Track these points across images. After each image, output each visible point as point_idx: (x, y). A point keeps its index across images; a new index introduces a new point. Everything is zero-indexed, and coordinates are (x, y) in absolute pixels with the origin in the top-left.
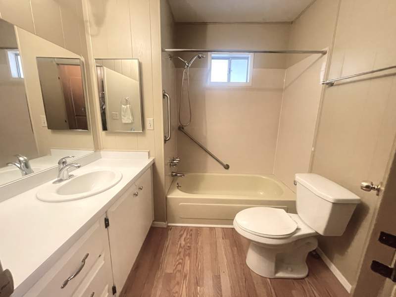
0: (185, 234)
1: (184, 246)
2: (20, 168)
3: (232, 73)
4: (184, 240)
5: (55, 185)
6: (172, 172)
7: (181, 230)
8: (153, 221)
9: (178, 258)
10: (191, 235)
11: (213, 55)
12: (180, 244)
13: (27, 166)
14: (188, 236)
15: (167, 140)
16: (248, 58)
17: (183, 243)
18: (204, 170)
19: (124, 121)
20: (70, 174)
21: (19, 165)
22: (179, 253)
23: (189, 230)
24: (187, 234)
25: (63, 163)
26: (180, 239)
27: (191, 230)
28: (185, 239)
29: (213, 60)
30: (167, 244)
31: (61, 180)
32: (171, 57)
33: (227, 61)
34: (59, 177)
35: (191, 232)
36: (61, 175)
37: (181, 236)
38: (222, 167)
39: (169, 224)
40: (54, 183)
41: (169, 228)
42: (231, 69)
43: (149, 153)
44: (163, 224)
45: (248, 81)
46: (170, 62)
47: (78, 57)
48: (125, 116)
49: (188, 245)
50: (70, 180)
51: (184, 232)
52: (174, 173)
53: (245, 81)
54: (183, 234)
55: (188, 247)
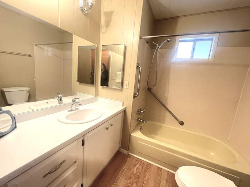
0: (138, 165)
1: (135, 174)
2: (58, 100)
3: (195, 52)
4: (136, 170)
5: (68, 112)
6: (138, 118)
7: (136, 161)
8: (120, 148)
9: (129, 181)
10: (143, 167)
11: (180, 39)
12: (133, 171)
13: (61, 100)
14: (140, 168)
15: (136, 96)
16: (212, 39)
17: (135, 171)
18: (163, 121)
19: (117, 81)
20: (76, 108)
21: (58, 99)
22: (130, 178)
23: (142, 163)
24: (140, 165)
25: (74, 101)
26: (134, 167)
27: (144, 164)
28: (137, 168)
29: (180, 43)
30: (124, 167)
31: (72, 110)
32: (147, 42)
33: (192, 43)
34: (71, 108)
35: (143, 165)
36: (72, 108)
37: (135, 165)
38: (177, 122)
39: (130, 153)
40: (68, 111)
41: (129, 156)
42: (195, 49)
43: (123, 103)
44: (125, 152)
45: (210, 58)
46: (146, 46)
47: (94, 45)
48: (118, 78)
49: (139, 174)
50: (76, 111)
51: (138, 162)
52: (140, 119)
53: (207, 58)
54: (137, 164)
55: (138, 176)
